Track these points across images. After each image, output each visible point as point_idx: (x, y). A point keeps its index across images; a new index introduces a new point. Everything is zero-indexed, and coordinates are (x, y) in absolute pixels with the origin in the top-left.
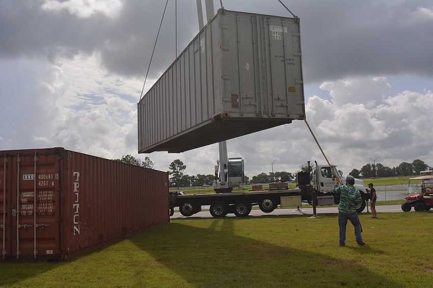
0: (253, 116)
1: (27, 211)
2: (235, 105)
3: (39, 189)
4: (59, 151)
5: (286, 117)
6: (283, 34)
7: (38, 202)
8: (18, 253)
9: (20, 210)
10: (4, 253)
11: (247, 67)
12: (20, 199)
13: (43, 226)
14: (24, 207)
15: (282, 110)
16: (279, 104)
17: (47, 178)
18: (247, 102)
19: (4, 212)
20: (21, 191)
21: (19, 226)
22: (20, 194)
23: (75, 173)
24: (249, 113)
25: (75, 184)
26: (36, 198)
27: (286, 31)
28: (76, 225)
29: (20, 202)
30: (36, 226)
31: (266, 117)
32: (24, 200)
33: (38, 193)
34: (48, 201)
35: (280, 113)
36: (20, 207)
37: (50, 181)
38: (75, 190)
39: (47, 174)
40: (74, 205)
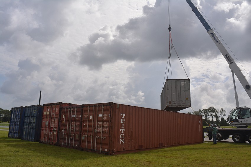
0: (175, 106)
1: (99, 130)
2: (170, 104)
3: (104, 121)
4: (111, 104)
5: (185, 106)
6: (185, 84)
7: (103, 127)
8: (95, 149)
9: (97, 130)
10: (91, 148)
11: (174, 93)
12: (97, 125)
13: (104, 138)
14: (99, 128)
15: (184, 105)
16: (183, 103)
17: (107, 116)
18: (174, 103)
19: (92, 130)
20: (98, 121)
21: (96, 137)
22: (98, 123)
23: (121, 114)
24: (174, 106)
25: (122, 119)
26: (102, 125)
27: (186, 83)
28: (121, 139)
29: (97, 126)
30: (102, 137)
31: (179, 106)
32: (99, 126)
33: (103, 123)
34: (106, 127)
35: (183, 106)
36: (97, 128)
37: (107, 117)
38: (122, 122)
39: (106, 114)
40: (121, 130)
